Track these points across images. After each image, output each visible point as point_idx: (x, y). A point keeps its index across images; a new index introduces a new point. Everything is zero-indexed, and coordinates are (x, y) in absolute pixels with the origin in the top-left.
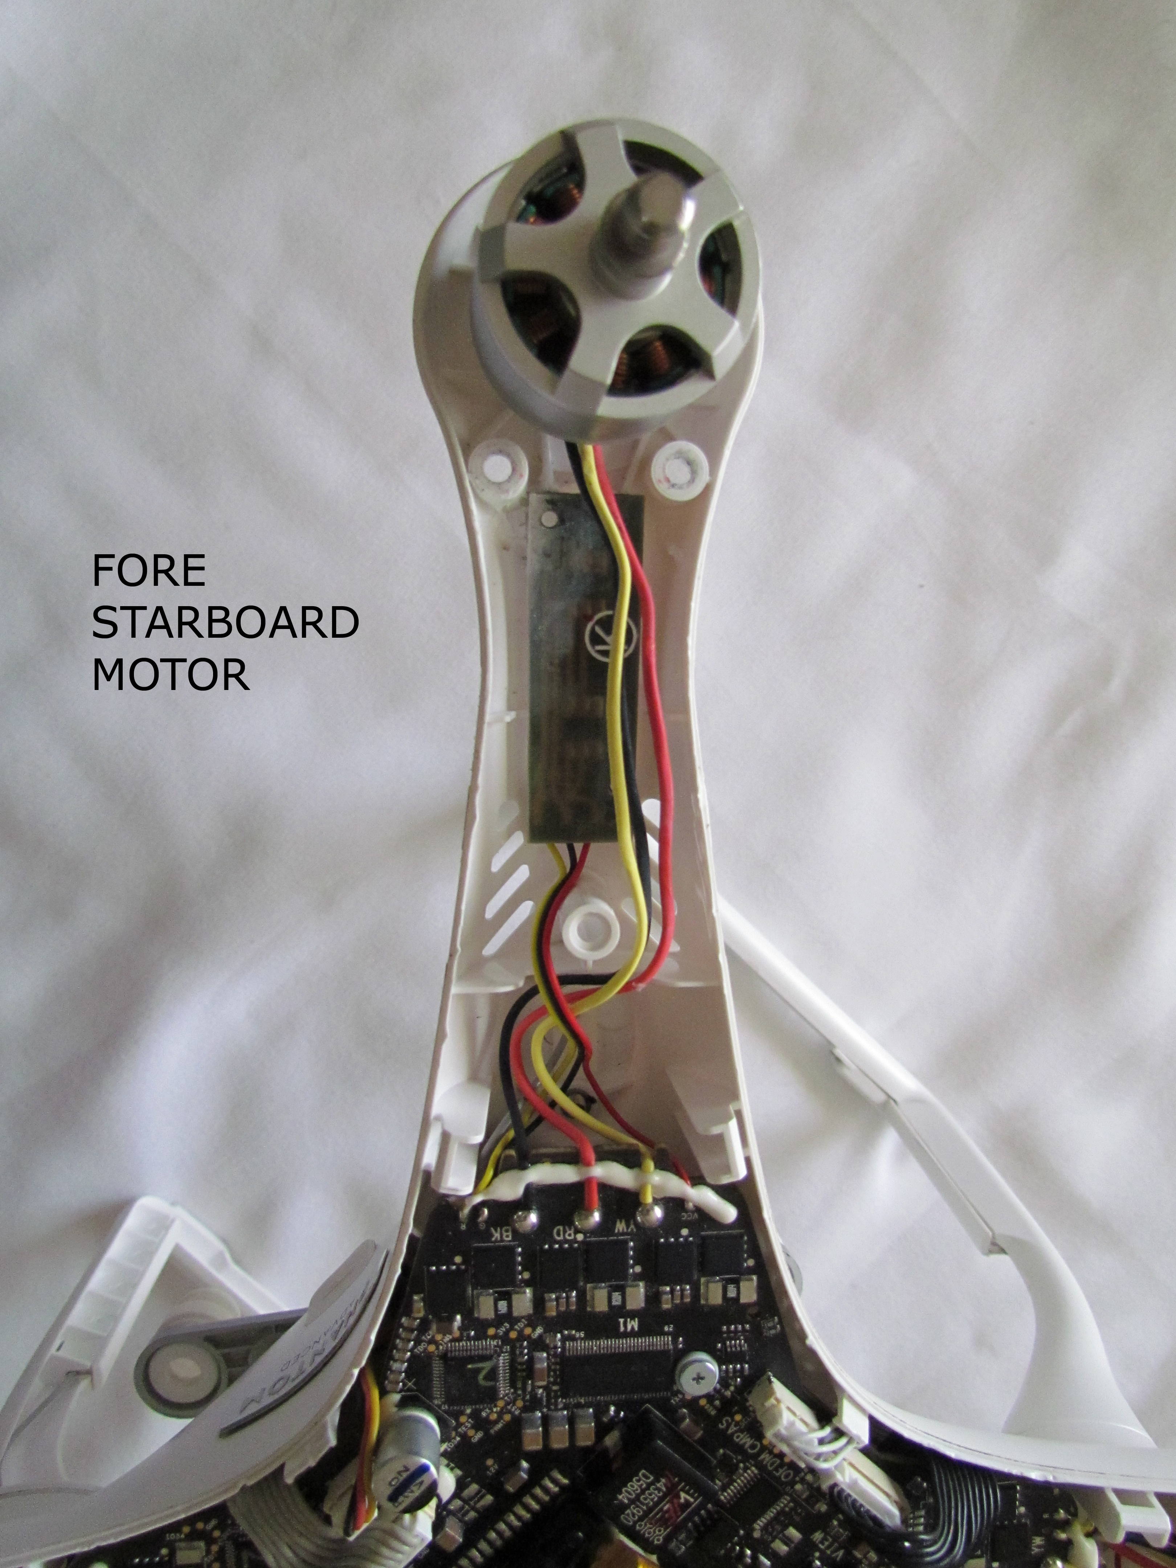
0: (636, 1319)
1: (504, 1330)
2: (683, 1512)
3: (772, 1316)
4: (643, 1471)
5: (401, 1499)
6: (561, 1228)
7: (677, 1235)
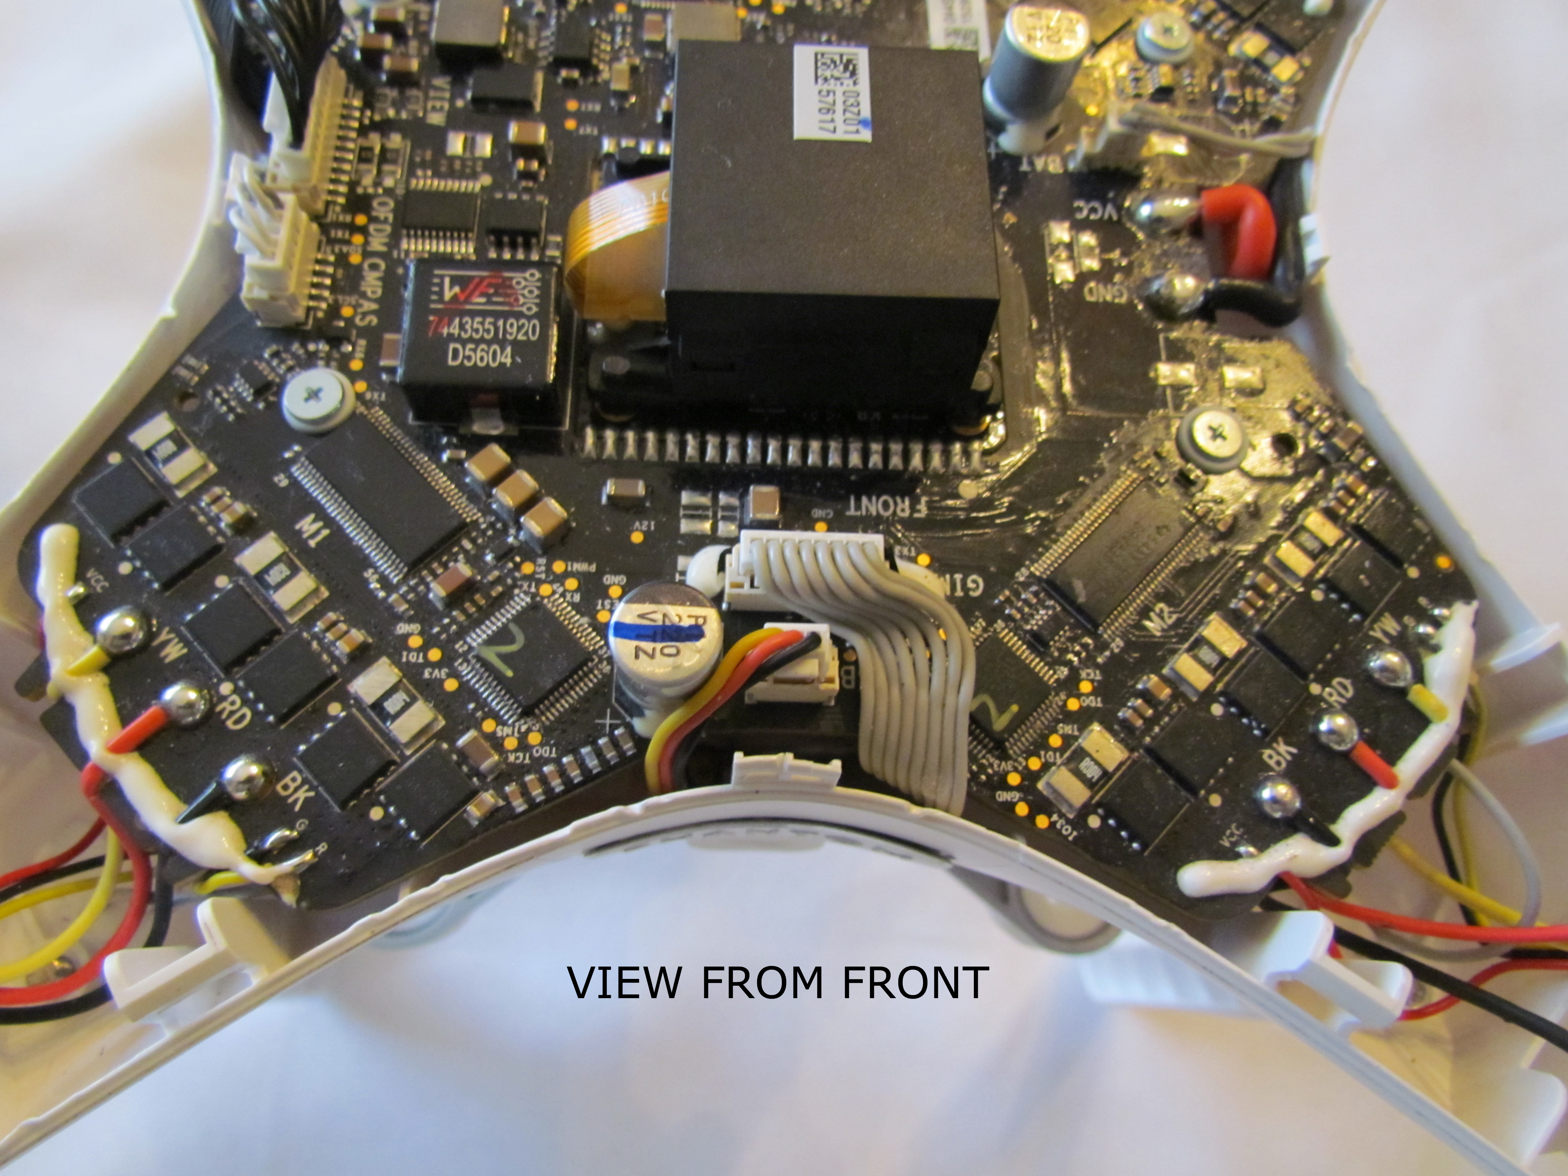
0: (297, 527)
1: (436, 671)
2: (471, 278)
3: (177, 377)
4: (450, 362)
5: (687, 622)
6: (230, 724)
7: (136, 571)
